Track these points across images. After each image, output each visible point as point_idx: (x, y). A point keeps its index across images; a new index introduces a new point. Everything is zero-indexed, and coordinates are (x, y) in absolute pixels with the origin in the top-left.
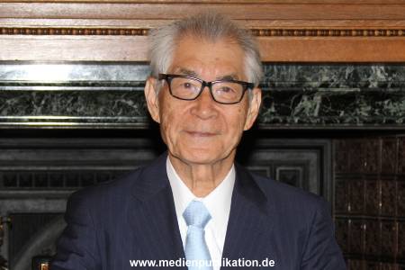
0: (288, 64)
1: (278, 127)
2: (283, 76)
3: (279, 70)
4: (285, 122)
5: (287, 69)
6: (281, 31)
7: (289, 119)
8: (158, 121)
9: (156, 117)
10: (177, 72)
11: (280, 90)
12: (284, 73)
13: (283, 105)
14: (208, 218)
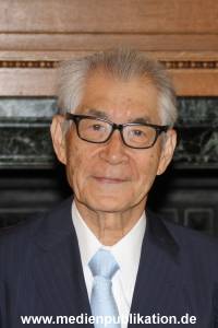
0: (197, 98)
1: (186, 166)
2: (192, 111)
3: (187, 105)
4: (194, 160)
5: (196, 103)
6: (189, 62)
7: (198, 158)
8: (65, 162)
9: (62, 158)
10: (86, 112)
11: (188, 126)
12: (193, 108)
13: (191, 142)
14: (116, 268)
